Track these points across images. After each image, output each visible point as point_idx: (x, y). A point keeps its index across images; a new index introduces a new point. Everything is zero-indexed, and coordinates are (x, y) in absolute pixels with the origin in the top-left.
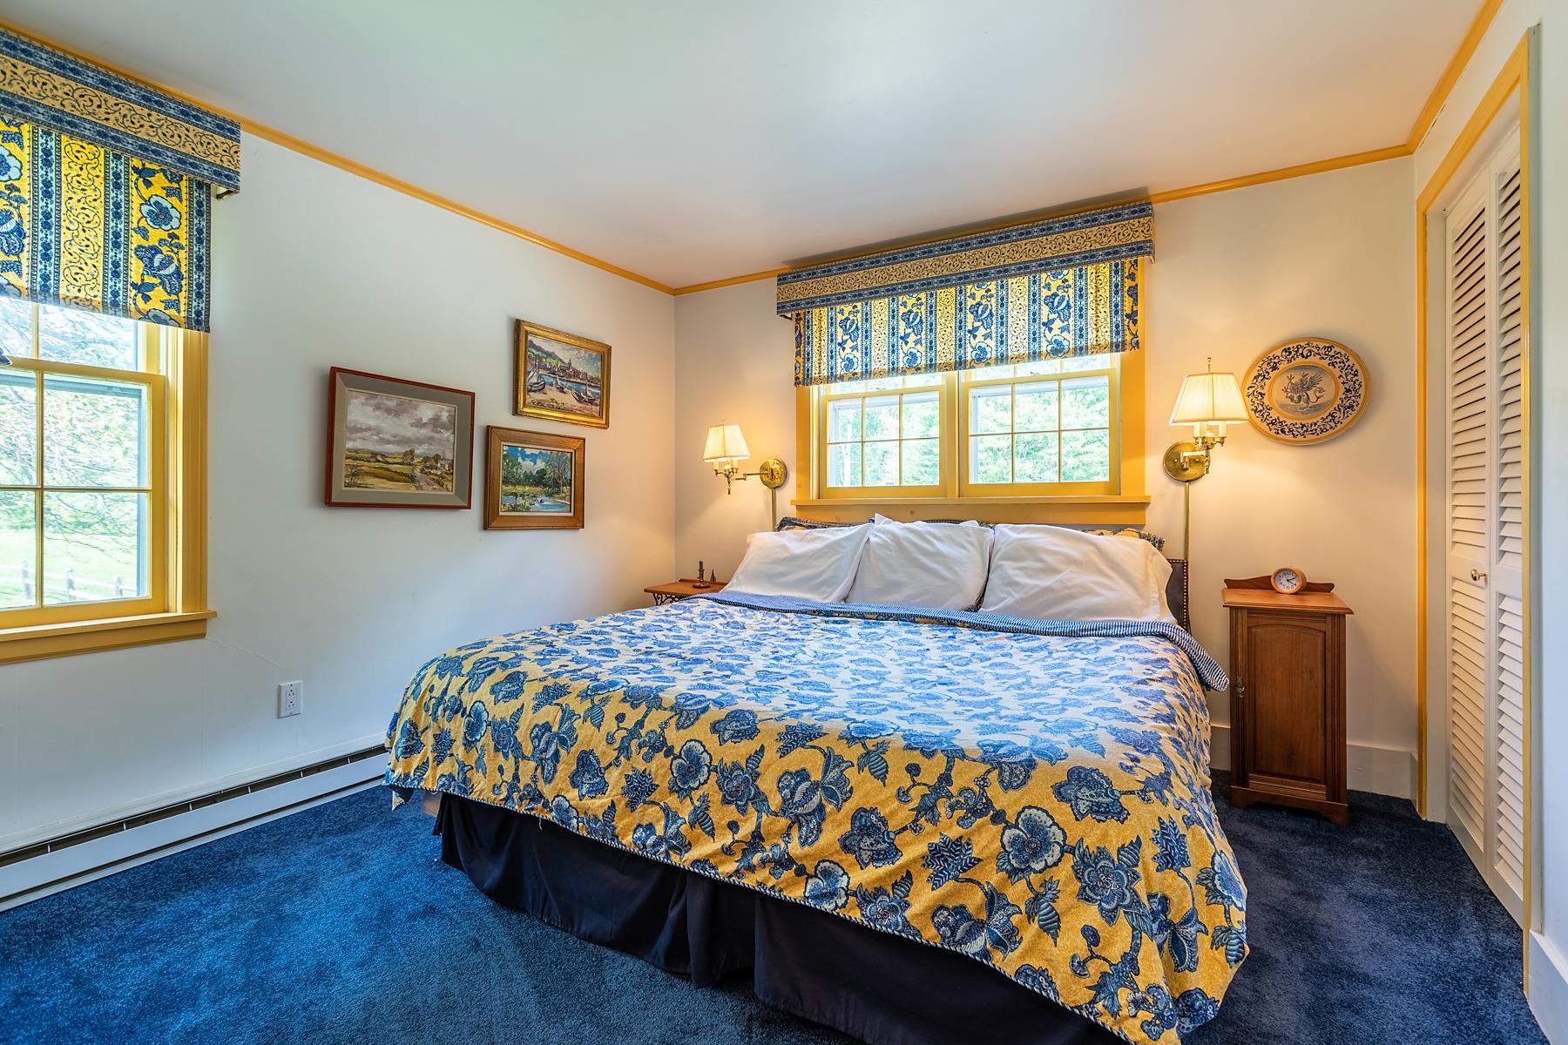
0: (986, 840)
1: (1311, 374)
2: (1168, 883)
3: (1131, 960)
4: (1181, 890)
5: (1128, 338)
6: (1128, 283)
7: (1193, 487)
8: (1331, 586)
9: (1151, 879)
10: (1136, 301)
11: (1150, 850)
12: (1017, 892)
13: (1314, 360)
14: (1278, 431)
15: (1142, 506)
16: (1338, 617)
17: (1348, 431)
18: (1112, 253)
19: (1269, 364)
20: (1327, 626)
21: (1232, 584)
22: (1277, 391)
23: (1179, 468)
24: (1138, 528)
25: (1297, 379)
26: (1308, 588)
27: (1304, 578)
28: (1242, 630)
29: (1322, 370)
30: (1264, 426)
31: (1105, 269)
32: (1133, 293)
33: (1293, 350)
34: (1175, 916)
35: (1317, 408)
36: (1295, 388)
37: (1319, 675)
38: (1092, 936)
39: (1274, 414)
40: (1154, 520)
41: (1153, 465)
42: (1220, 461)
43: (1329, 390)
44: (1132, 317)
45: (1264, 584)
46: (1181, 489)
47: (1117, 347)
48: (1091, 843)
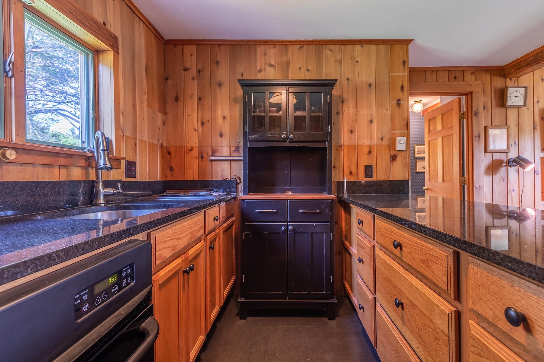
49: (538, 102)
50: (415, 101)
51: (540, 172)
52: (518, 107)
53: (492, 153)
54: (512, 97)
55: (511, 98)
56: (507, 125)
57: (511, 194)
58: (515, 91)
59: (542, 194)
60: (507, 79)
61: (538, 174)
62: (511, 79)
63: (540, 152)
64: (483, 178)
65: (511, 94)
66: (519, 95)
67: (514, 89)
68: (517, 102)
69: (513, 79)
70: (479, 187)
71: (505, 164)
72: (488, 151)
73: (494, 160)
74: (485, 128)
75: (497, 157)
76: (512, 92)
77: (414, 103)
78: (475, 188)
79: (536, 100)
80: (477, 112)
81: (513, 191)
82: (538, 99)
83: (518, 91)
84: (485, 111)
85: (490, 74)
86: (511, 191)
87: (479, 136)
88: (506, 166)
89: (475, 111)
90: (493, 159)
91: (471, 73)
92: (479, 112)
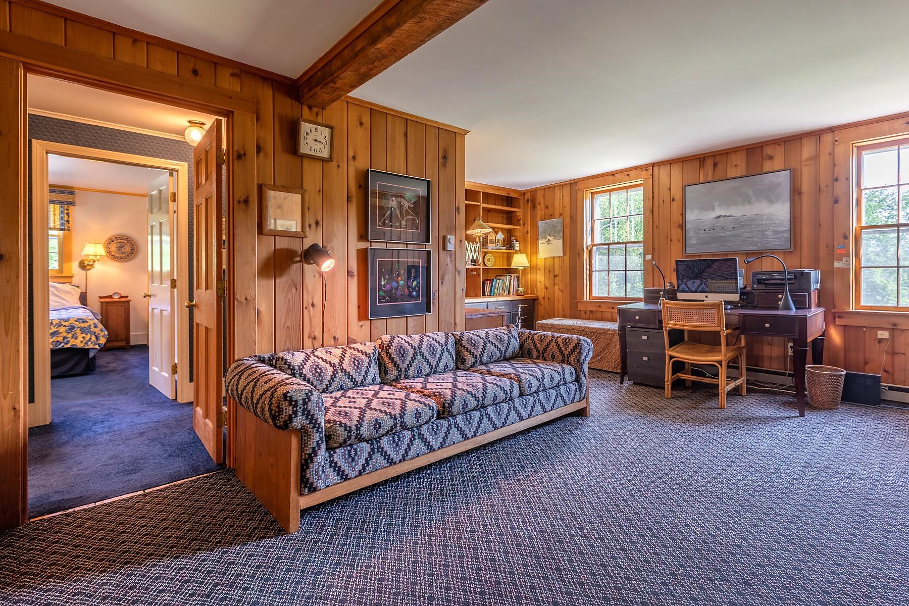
0: (62, 329)
1: (122, 244)
2: (96, 330)
3: (90, 339)
4: (97, 331)
5: (66, 227)
6: (66, 211)
7: (88, 272)
8: (127, 296)
9: (93, 329)
10: (69, 217)
11: (92, 326)
12: (70, 335)
13: (123, 241)
14: (114, 258)
15: (71, 277)
16: (128, 302)
17: (132, 259)
18: (61, 203)
19: (111, 241)
20: (126, 304)
21: (100, 298)
22: (113, 247)
23: (83, 266)
24: (70, 283)
25: (119, 245)
26: (122, 297)
27: (120, 294)
28: (104, 307)
29: (126, 244)
30: (110, 256)
31: (57, 206)
32: (68, 214)
33: (118, 238)
34: (96, 334)
35: (124, 253)
36: (118, 247)
37: (124, 315)
38: (84, 337)
39: (113, 254)
40: (75, 281)
41: (75, 265)
42: (96, 265)
43: (127, 249)
44: (68, 221)
45: (110, 297)
46: (85, 272)
47: (62, 230)
48: (83, 326)
49: (354, 158)
50: (190, 122)
51: (356, 273)
52: (322, 160)
53: (275, 236)
54: (310, 139)
55: (307, 141)
56: (302, 188)
57: (309, 311)
58: (313, 131)
59: (359, 310)
60: (303, 105)
61: (352, 276)
62: (310, 108)
63: (356, 240)
64: (254, 281)
65: (307, 134)
66: (321, 139)
67: (313, 126)
68: (318, 150)
69: (315, 110)
70: (245, 301)
71: (298, 259)
72: (265, 231)
73: (278, 249)
74: (260, 188)
75: (282, 243)
76: (308, 131)
77: (189, 124)
78: (236, 302)
79: (351, 154)
80: (242, 152)
81: (313, 305)
82: (355, 153)
83: (320, 131)
84: (262, 155)
85: (273, 88)
86: (309, 306)
87: (246, 201)
88: (301, 261)
89: (237, 151)
90: (276, 248)
91: (233, 75)
92: (247, 154)
